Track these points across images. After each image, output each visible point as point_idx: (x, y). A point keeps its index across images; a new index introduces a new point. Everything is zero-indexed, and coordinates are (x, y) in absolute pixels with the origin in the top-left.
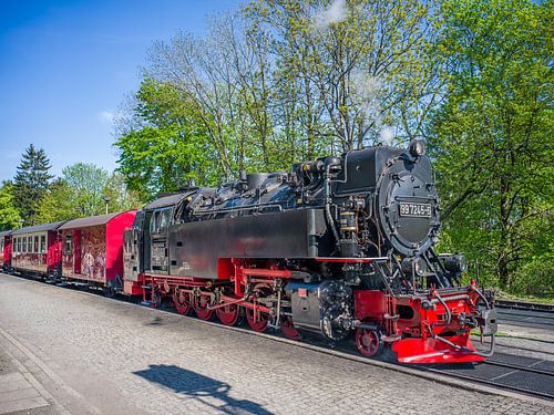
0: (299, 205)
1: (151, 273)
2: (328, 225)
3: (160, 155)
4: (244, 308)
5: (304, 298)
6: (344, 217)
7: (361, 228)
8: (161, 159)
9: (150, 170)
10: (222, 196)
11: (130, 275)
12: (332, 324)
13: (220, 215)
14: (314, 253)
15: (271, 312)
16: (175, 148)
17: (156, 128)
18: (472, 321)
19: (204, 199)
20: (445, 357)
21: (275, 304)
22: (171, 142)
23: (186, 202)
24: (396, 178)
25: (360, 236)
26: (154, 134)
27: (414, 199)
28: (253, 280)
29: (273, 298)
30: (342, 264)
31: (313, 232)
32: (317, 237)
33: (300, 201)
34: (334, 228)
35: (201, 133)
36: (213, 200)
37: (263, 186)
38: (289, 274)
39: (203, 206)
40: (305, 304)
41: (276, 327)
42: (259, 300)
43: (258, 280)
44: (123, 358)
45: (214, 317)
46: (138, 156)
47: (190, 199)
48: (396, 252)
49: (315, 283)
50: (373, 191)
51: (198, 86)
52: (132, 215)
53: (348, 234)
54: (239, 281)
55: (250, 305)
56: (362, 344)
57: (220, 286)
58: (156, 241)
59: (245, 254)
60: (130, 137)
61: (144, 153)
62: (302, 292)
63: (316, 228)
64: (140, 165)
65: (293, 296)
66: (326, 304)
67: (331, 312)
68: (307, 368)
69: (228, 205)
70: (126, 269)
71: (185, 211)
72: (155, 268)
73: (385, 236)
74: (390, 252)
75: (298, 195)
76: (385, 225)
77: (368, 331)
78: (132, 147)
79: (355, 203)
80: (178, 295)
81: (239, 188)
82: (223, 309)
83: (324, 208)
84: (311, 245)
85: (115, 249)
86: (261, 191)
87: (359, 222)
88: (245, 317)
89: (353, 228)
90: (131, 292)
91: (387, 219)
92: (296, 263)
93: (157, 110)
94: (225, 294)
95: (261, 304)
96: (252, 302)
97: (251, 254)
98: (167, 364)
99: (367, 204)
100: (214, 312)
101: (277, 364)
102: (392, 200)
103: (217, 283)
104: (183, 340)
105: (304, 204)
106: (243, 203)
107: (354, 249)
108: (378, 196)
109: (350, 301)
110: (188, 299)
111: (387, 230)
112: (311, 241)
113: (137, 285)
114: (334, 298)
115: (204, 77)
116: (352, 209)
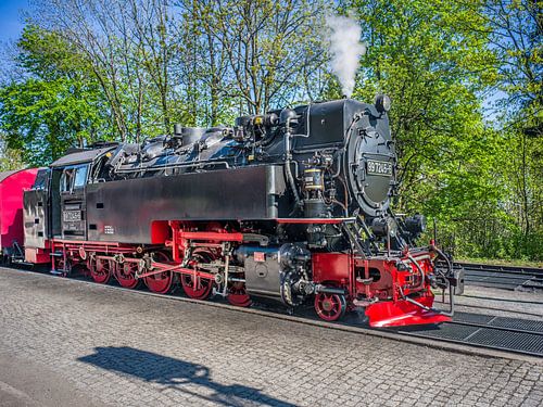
0: (250, 162)
1: (61, 239)
2: (288, 184)
3: (46, 111)
4: (179, 274)
5: (261, 263)
6: (309, 175)
7: (327, 187)
8: (48, 115)
9: (35, 127)
10: (149, 152)
11: (34, 242)
12: (292, 289)
13: (149, 173)
14: (273, 213)
15: (216, 278)
16: (65, 104)
17: (41, 81)
18: (444, 281)
19: (126, 156)
20: (416, 319)
21: (221, 270)
22: (59, 98)
23: (105, 159)
24: (363, 133)
25: (327, 195)
26: (39, 88)
27: (378, 157)
28: (194, 245)
29: (218, 263)
30: (306, 225)
31: (272, 191)
32: (276, 196)
33: (251, 157)
34: (294, 187)
35: (92, 89)
36: (139, 156)
37: (203, 141)
38: (240, 237)
39: (126, 163)
40: (261, 269)
41: (224, 294)
42: (200, 266)
43: (200, 245)
44: (57, 339)
45: (141, 285)
46: (22, 110)
47: (109, 155)
48: (361, 212)
49: (273, 246)
50: (341, 146)
51: (90, 36)
52: (30, 174)
53: (313, 193)
54: (177, 246)
55: (188, 271)
56: (321, 308)
57: (149, 252)
58: (67, 202)
59: (187, 216)
60: (12, 90)
61: (30, 108)
62: (259, 256)
63: (276, 187)
64: (23, 122)
65: (247, 261)
66: (287, 268)
67: (291, 277)
68: (283, 339)
69: (157, 162)
70: (26, 235)
71: (104, 168)
72: (67, 233)
73: (353, 195)
74: (356, 212)
75: (249, 151)
76: (353, 183)
77: (329, 295)
78: (14, 101)
79: (322, 159)
80: (94, 262)
81: (173, 144)
82: (152, 276)
83: (284, 165)
84: (271, 205)
85: (12, 213)
86: (201, 147)
87: (325, 180)
88: (181, 285)
89: (319, 187)
90: (35, 260)
91: (355, 177)
92: (249, 225)
93: (42, 61)
94: (157, 260)
95: (202, 270)
96: (191, 267)
97: (194, 216)
98: (117, 344)
99: (335, 161)
100: (141, 280)
101: (246, 336)
102: (360, 157)
103: (148, 248)
104: (122, 314)
105: (255, 161)
106: (178, 160)
107: (320, 209)
108: (347, 153)
109: (307, 265)
110: (107, 266)
111: (355, 188)
112: (271, 200)
113: (43, 253)
114: (295, 261)
115: (96, 28)
116: (319, 166)
